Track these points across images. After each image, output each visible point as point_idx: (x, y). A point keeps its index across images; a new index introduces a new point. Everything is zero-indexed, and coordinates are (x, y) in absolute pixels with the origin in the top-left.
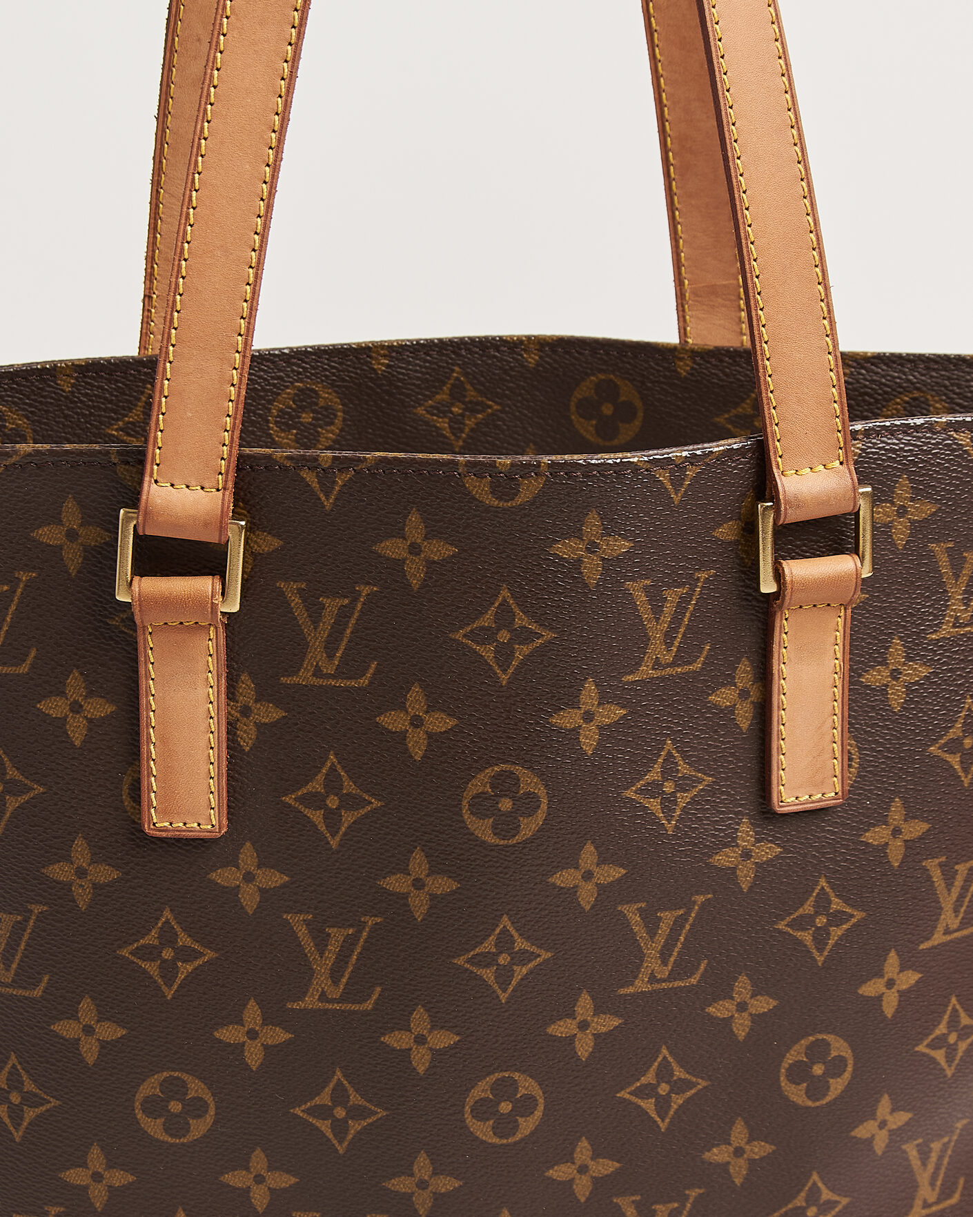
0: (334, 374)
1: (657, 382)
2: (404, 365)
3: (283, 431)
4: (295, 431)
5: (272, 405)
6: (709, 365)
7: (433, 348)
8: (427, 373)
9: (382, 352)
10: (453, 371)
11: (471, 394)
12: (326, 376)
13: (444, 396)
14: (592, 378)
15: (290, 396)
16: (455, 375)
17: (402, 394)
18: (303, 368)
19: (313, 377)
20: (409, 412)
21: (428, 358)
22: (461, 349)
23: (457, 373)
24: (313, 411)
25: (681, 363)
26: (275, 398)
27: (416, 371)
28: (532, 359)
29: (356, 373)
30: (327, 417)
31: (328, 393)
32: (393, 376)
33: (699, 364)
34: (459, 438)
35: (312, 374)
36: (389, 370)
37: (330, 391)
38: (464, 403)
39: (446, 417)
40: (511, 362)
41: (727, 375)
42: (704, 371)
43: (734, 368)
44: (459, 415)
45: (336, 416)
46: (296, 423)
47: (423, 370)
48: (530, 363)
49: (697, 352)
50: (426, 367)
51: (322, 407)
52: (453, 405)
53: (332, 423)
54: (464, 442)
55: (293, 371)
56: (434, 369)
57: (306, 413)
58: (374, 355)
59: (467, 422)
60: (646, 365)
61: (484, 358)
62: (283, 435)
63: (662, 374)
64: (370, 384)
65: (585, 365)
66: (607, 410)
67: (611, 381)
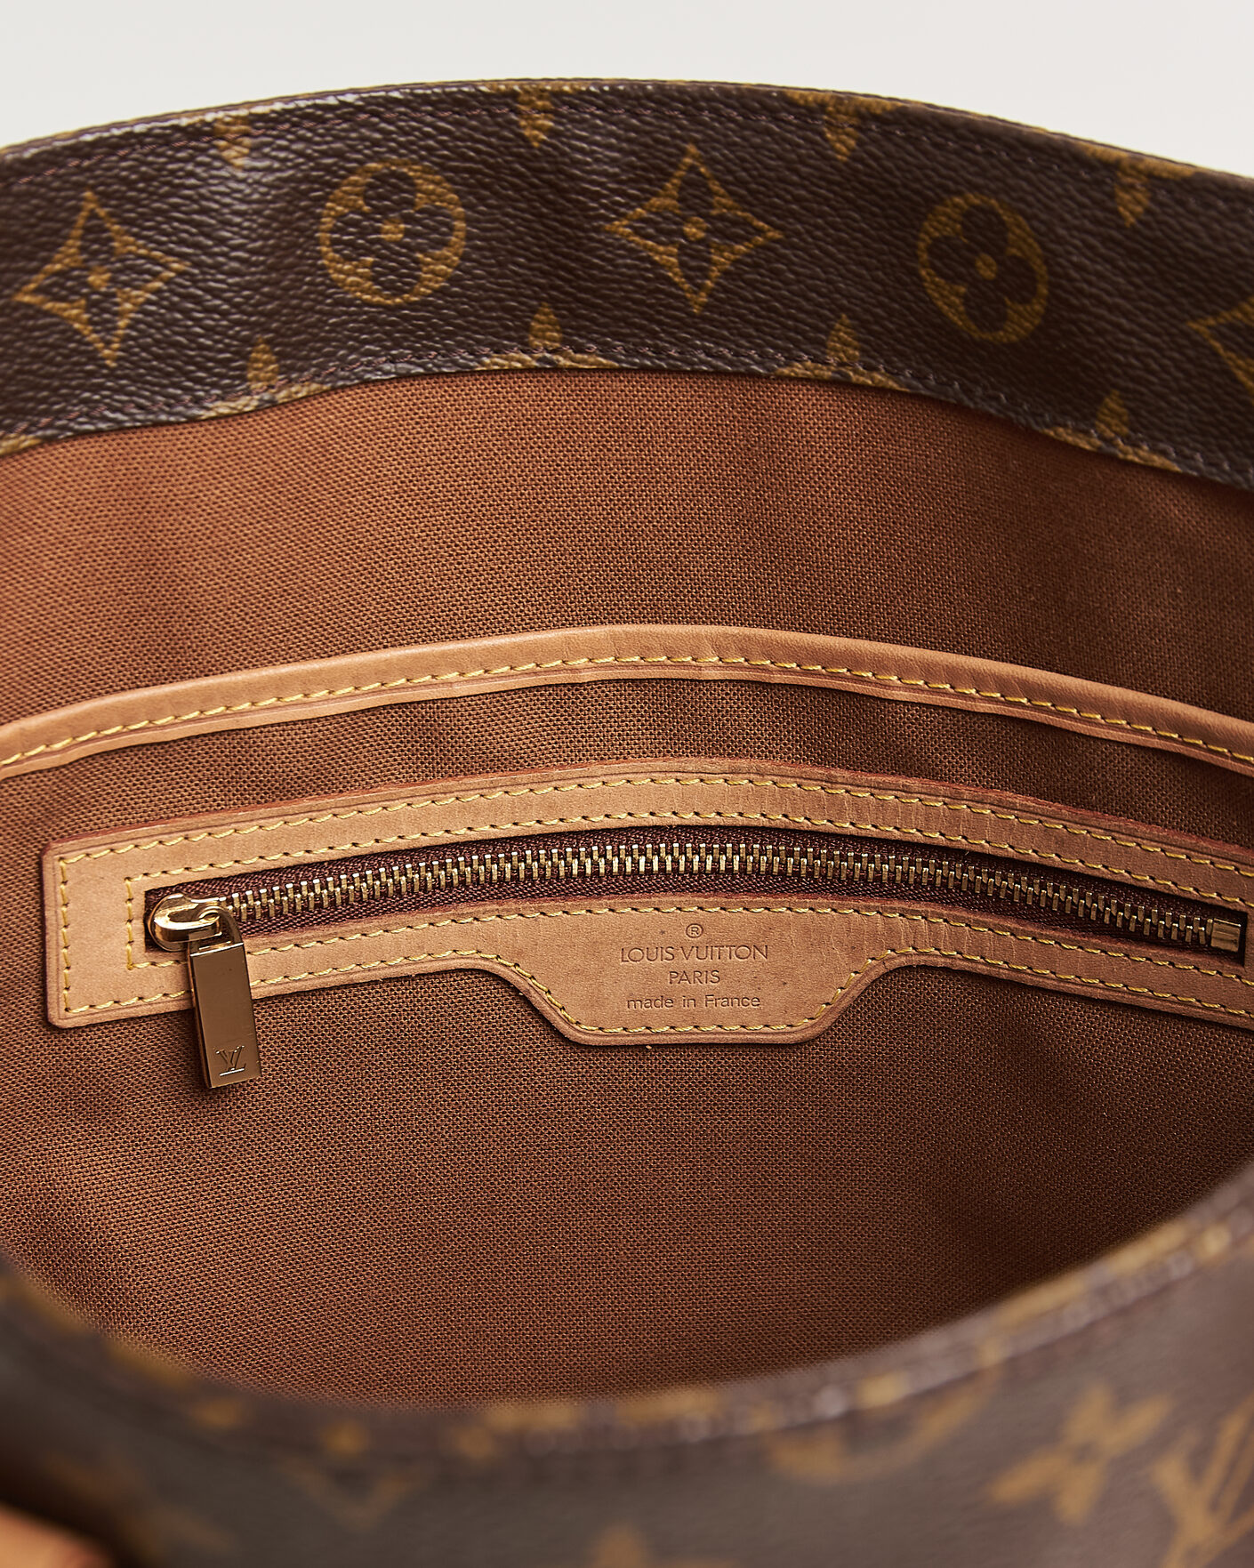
0: (443, 145)
1: (1076, 228)
2: (584, 134)
3: (348, 259)
4: (370, 259)
5: (323, 207)
6: (1180, 210)
7: (644, 102)
8: (633, 153)
9: (540, 103)
10: (684, 152)
11: (723, 203)
12: (429, 149)
13: (668, 202)
14: (957, 200)
15: (358, 189)
16: (688, 160)
17: (584, 192)
18: (381, 131)
19: (403, 151)
20: (597, 230)
21: (634, 121)
22: (701, 109)
23: (693, 157)
24: (407, 219)
25: (1127, 197)
26: (328, 194)
27: (610, 147)
28: (843, 145)
29: (489, 145)
30: (435, 230)
31: (433, 182)
32: (564, 154)
33: (1161, 204)
34: (701, 287)
35: (401, 145)
36: (554, 141)
37: (438, 177)
38: (707, 217)
39: (672, 243)
40: (799, 146)
41: (1215, 239)
42: (1172, 221)
43: (1229, 224)
44: (700, 241)
45: (452, 229)
46: (373, 242)
47: (624, 145)
48: (838, 152)
49: (1160, 178)
50: (629, 141)
51: (421, 211)
52: (685, 220)
53: (445, 244)
54: (710, 296)
55: (363, 139)
56: (646, 146)
57: (392, 221)
58: (523, 108)
59: (716, 258)
60: (1059, 190)
61: (747, 133)
62: (347, 267)
63: (1087, 212)
64: (517, 166)
65: (944, 171)
66: (986, 268)
67: (992, 212)
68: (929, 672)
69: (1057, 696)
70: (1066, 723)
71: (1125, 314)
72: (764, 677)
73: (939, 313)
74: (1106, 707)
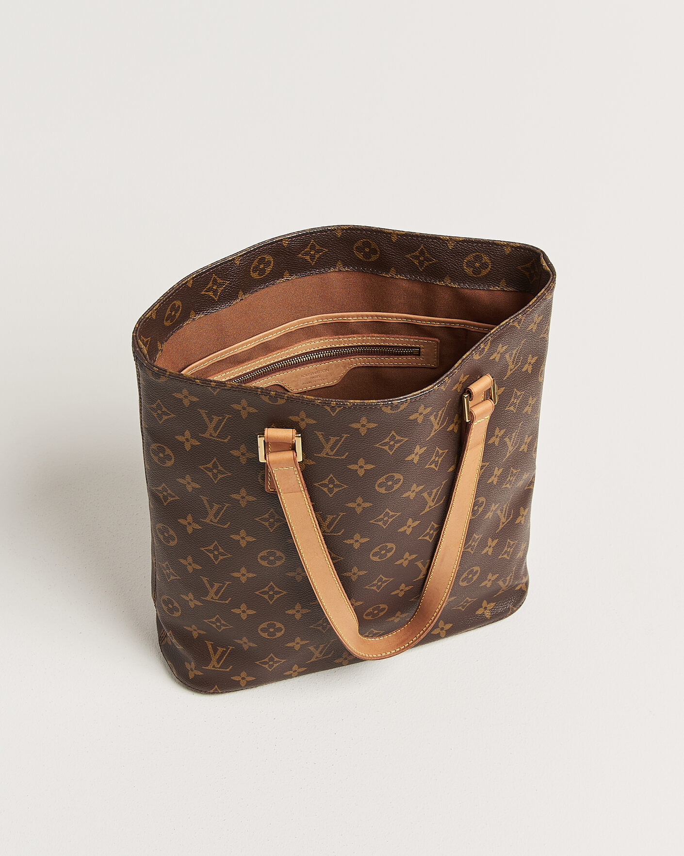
0: (270, 250)
1: (384, 243)
2: (294, 243)
3: (255, 273)
4: (258, 272)
5: (251, 266)
6: (403, 239)
7: (304, 235)
9: (286, 240)
10: (311, 241)
11: (318, 247)
12: (268, 252)
13: (308, 250)
14: (362, 240)
15: (257, 262)
18: (260, 251)
19: (264, 254)
20: (296, 257)
21: (302, 238)
22: (313, 234)
24: (264, 264)
25: (393, 238)
26: (252, 263)
27: (298, 244)
28: (339, 234)
29: (278, 248)
30: (269, 264)
31: (268, 256)
33: (400, 238)
34: (314, 261)
36: (289, 246)
38: (315, 250)
39: (309, 255)
40: (332, 236)
41: (410, 243)
42: (402, 241)
44: (313, 254)
45: (271, 263)
46: (259, 269)
47: (301, 243)
48: (338, 236)
49: (399, 234)
51: (266, 262)
52: (311, 251)
53: (270, 266)
55: (257, 254)
56: (304, 242)
57: (262, 265)
58: (283, 241)
59: (316, 256)
60: (381, 237)
61: (322, 236)
63: (386, 240)
64: (282, 251)
65: (359, 236)
66: (367, 250)
67: (368, 241)
68: (358, 316)
69: (382, 316)
70: (384, 321)
71: (394, 255)
72: (326, 322)
73: (358, 257)
74: (392, 317)
